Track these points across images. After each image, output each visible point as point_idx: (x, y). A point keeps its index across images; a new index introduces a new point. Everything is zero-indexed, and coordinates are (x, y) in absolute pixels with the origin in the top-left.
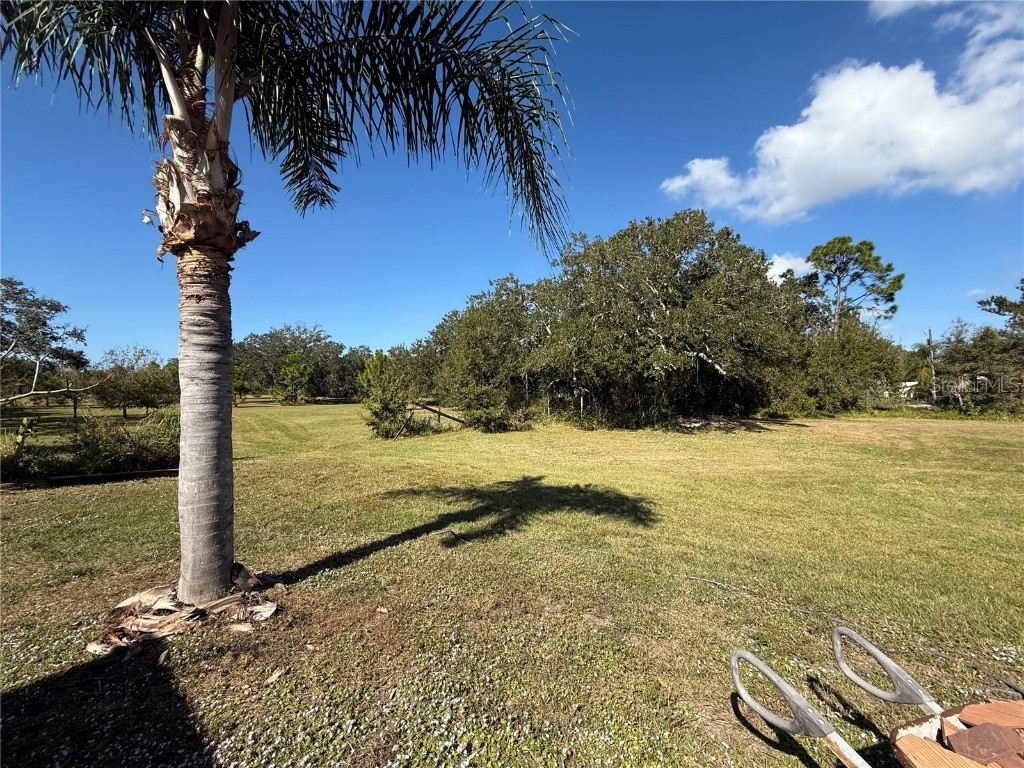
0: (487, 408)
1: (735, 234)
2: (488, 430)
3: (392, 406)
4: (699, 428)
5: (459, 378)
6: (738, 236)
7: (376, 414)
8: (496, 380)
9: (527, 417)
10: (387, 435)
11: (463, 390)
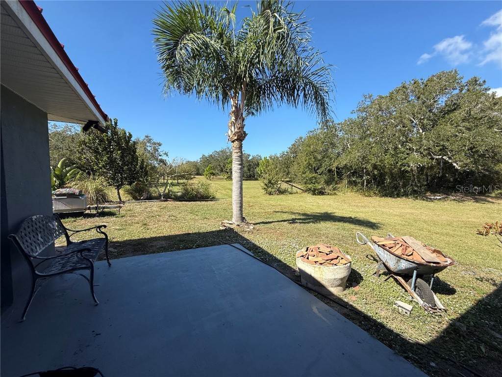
0: (314, 184)
1: (481, 81)
2: (314, 194)
3: (273, 182)
4: (440, 199)
5: (301, 170)
6: (484, 82)
7: (266, 184)
8: (319, 171)
9: (334, 189)
10: (270, 194)
11: (304, 176)
